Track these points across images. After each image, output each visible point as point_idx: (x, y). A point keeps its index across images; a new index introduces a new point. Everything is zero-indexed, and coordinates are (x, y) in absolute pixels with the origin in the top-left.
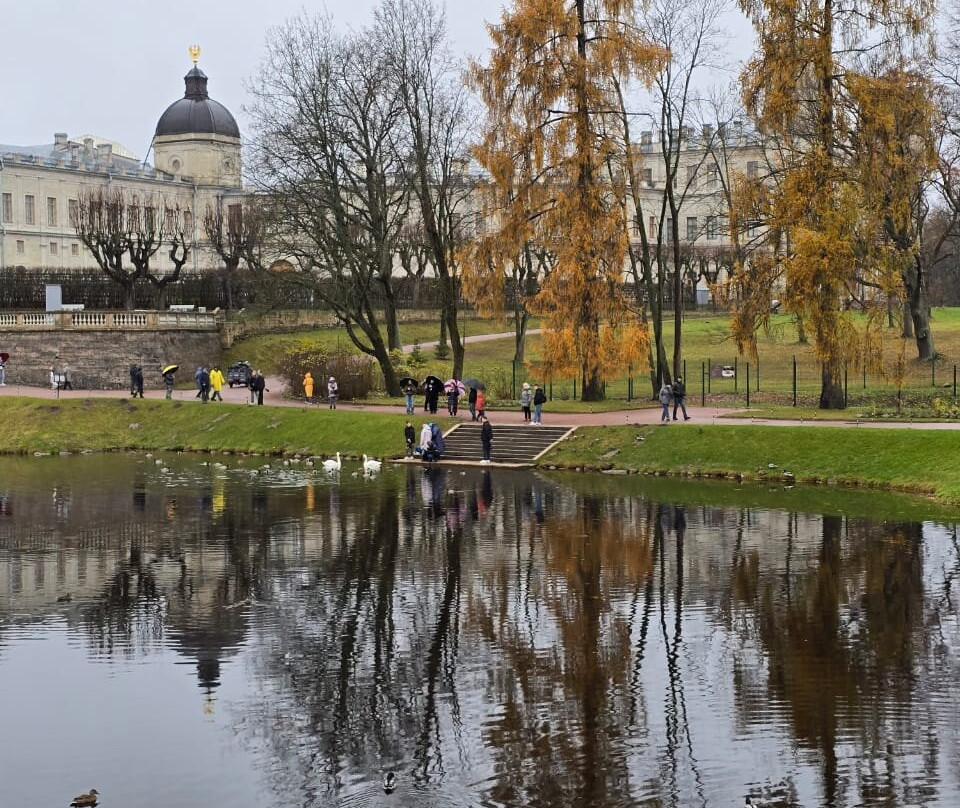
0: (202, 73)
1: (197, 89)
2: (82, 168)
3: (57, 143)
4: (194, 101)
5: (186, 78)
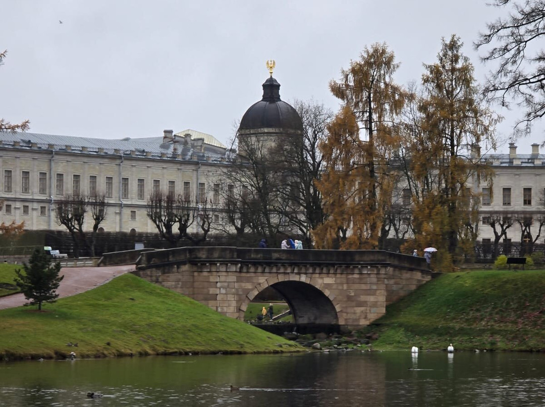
0: (276, 81)
1: (272, 94)
2: (180, 159)
3: (165, 137)
4: (268, 103)
5: (264, 86)
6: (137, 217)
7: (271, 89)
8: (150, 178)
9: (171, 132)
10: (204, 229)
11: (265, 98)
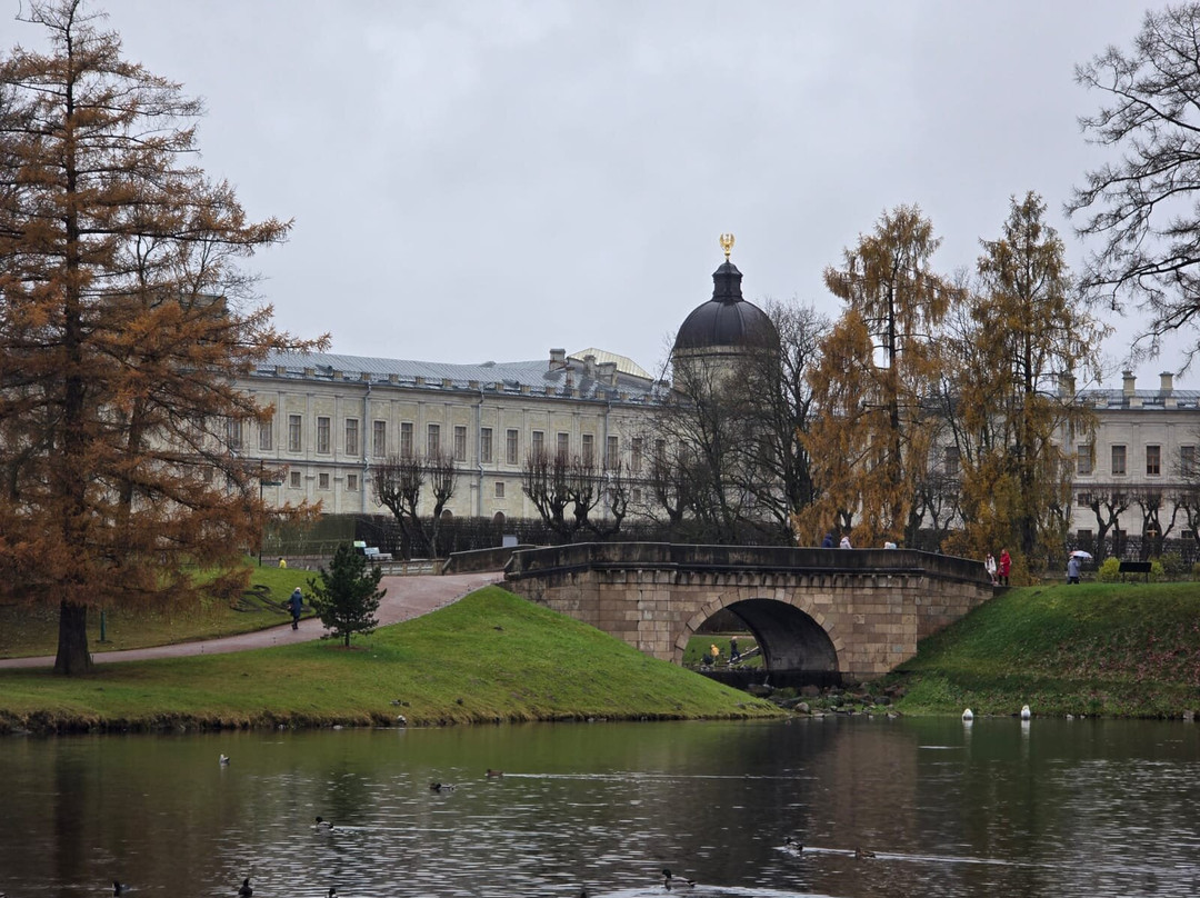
0: (735, 268)
1: (728, 289)
2: (576, 396)
3: (552, 362)
4: (722, 305)
5: (715, 276)
6: (506, 493)
7: (728, 281)
8: (527, 428)
9: (562, 352)
10: (616, 513)
11: (717, 297)
